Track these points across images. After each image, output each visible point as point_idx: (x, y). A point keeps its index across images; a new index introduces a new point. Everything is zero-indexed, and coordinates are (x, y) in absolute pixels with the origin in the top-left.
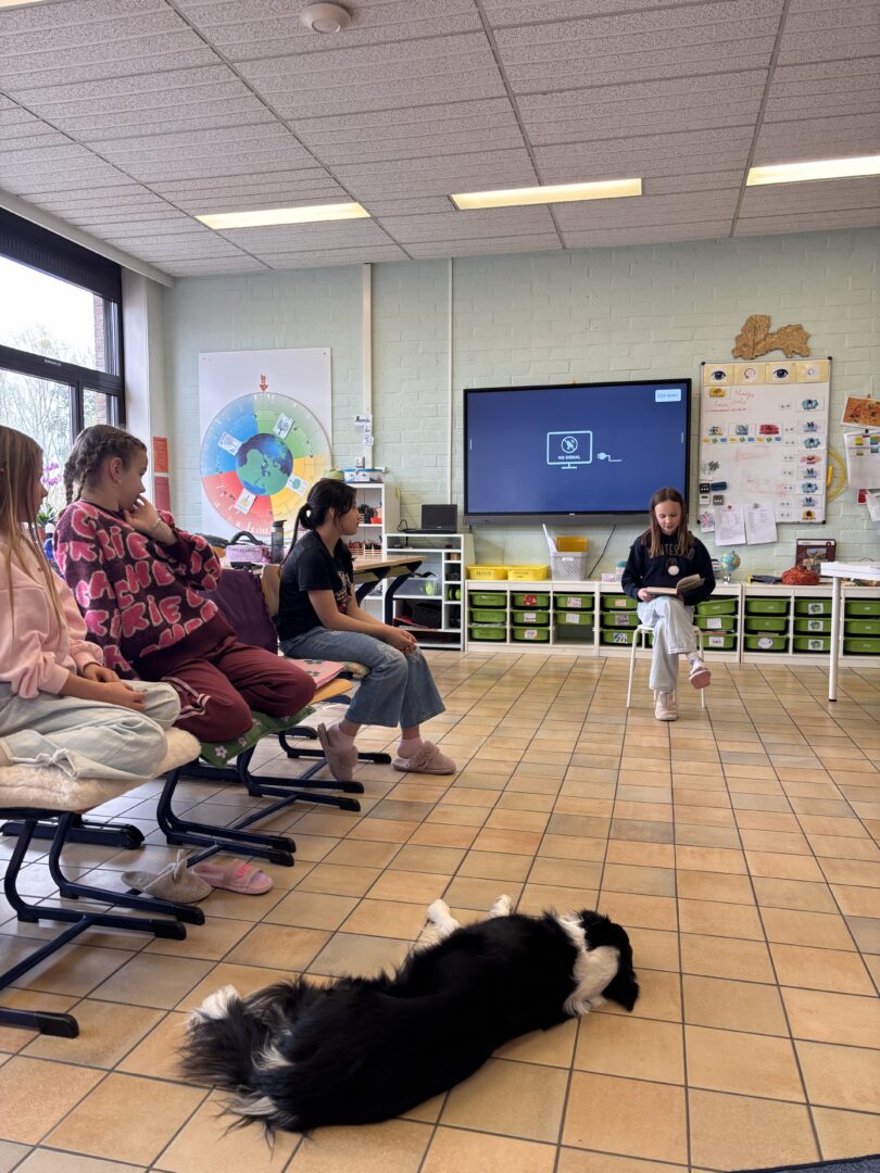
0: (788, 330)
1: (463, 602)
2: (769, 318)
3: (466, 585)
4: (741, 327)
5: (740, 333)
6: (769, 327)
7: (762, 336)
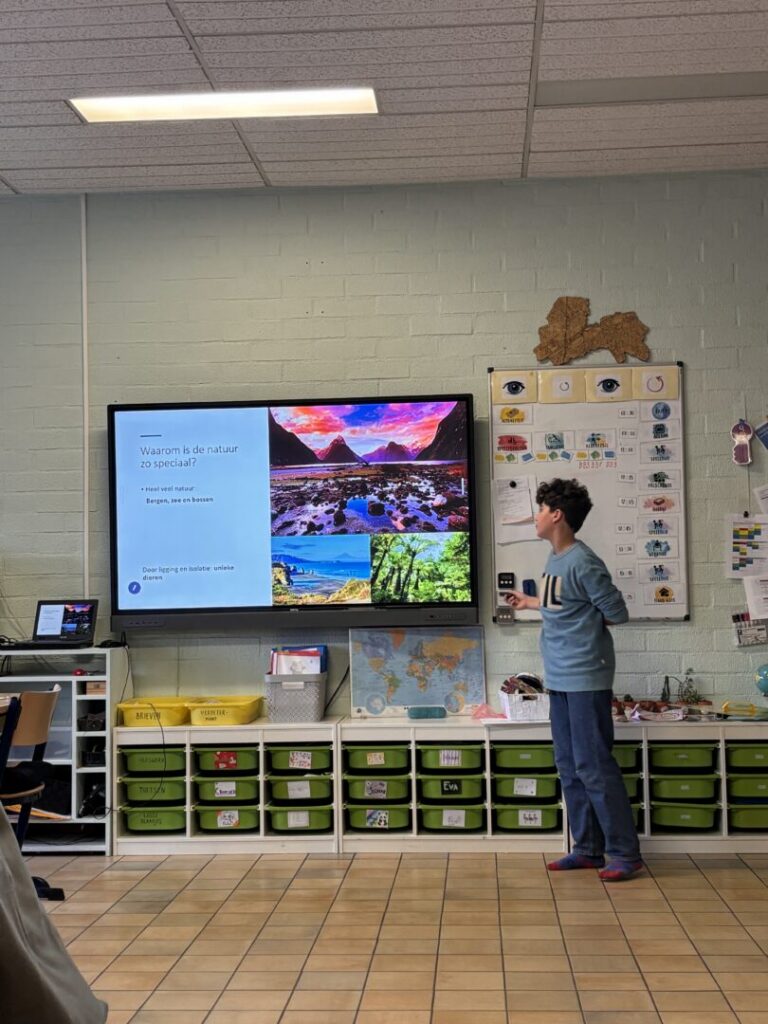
0: (616, 321)
1: (109, 769)
2: (588, 300)
3: (117, 737)
4: (546, 314)
5: (546, 323)
6: (587, 315)
7: (578, 329)
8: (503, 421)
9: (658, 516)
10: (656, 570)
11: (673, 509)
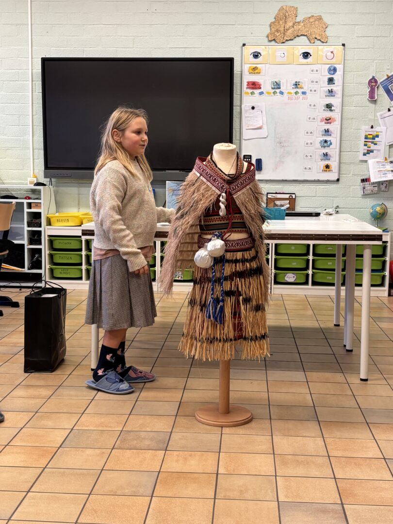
0: (311, 20)
1: (44, 247)
2: (297, 8)
3: (47, 231)
4: (275, 15)
5: (274, 20)
6: (296, 16)
7: (291, 24)
8: (250, 73)
9: (327, 127)
10: (324, 155)
11: (335, 123)
